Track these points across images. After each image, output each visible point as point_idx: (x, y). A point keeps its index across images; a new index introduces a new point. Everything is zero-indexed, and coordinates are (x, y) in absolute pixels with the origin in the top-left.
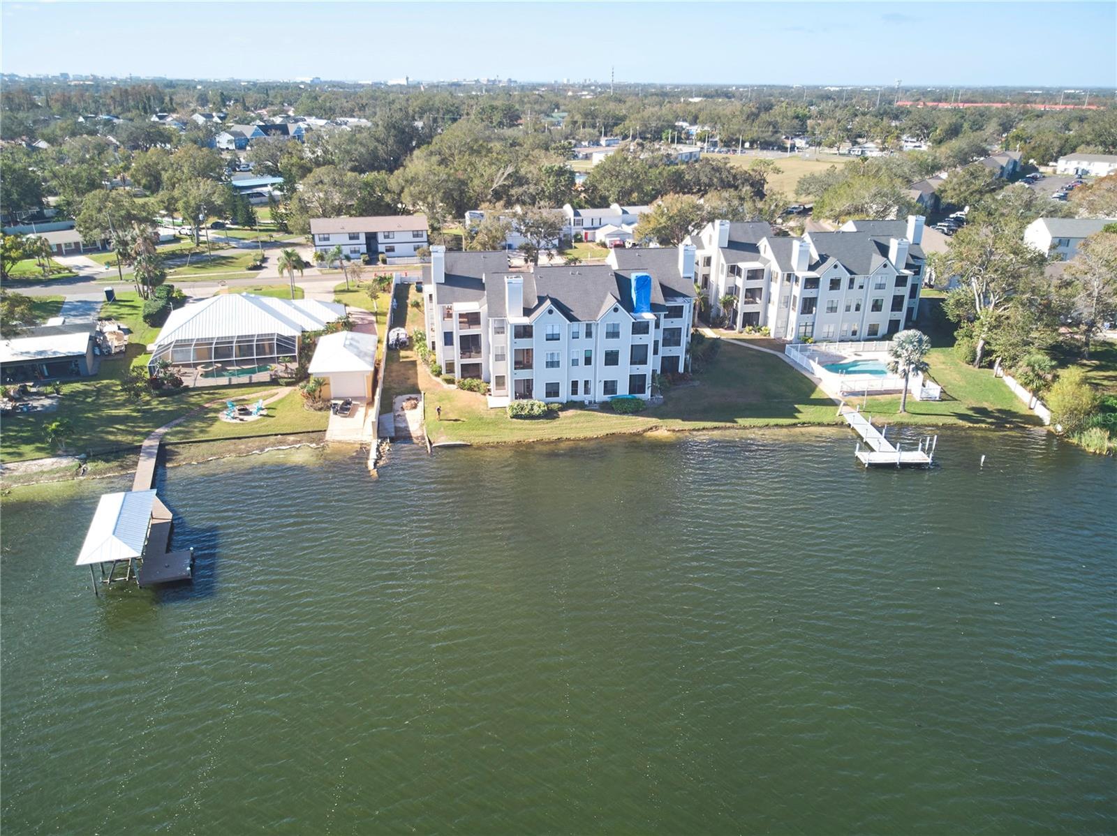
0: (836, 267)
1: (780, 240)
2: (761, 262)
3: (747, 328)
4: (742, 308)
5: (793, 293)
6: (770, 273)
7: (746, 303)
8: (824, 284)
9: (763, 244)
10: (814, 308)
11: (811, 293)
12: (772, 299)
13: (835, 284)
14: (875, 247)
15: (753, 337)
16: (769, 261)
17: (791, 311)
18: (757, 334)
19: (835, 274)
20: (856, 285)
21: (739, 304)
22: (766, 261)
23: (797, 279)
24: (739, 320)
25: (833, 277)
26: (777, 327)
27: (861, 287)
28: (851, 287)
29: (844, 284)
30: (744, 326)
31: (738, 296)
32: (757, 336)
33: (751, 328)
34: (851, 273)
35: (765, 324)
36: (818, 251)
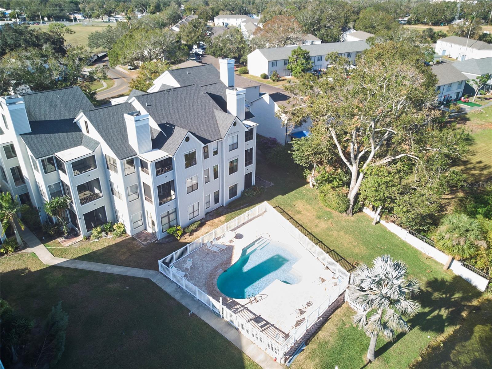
0: (187, 139)
1: (102, 111)
2: (86, 146)
3: (94, 231)
4: (79, 210)
5: (142, 180)
6: (104, 159)
7: (84, 201)
8: (179, 163)
9: (81, 119)
10: (172, 192)
11: (165, 178)
12: (115, 188)
13: (190, 159)
14: (213, 102)
15: (106, 245)
16: (98, 143)
17: (146, 203)
18: (111, 236)
19: (189, 148)
20: (211, 153)
21: (74, 205)
22: (93, 145)
23: (143, 165)
24: (81, 223)
25: (187, 152)
26: (133, 223)
27: (216, 153)
28: (206, 156)
29: (199, 156)
30: (89, 228)
31: (70, 195)
32: (110, 239)
33: (99, 229)
34: (205, 141)
35: (115, 220)
36: (156, 121)
